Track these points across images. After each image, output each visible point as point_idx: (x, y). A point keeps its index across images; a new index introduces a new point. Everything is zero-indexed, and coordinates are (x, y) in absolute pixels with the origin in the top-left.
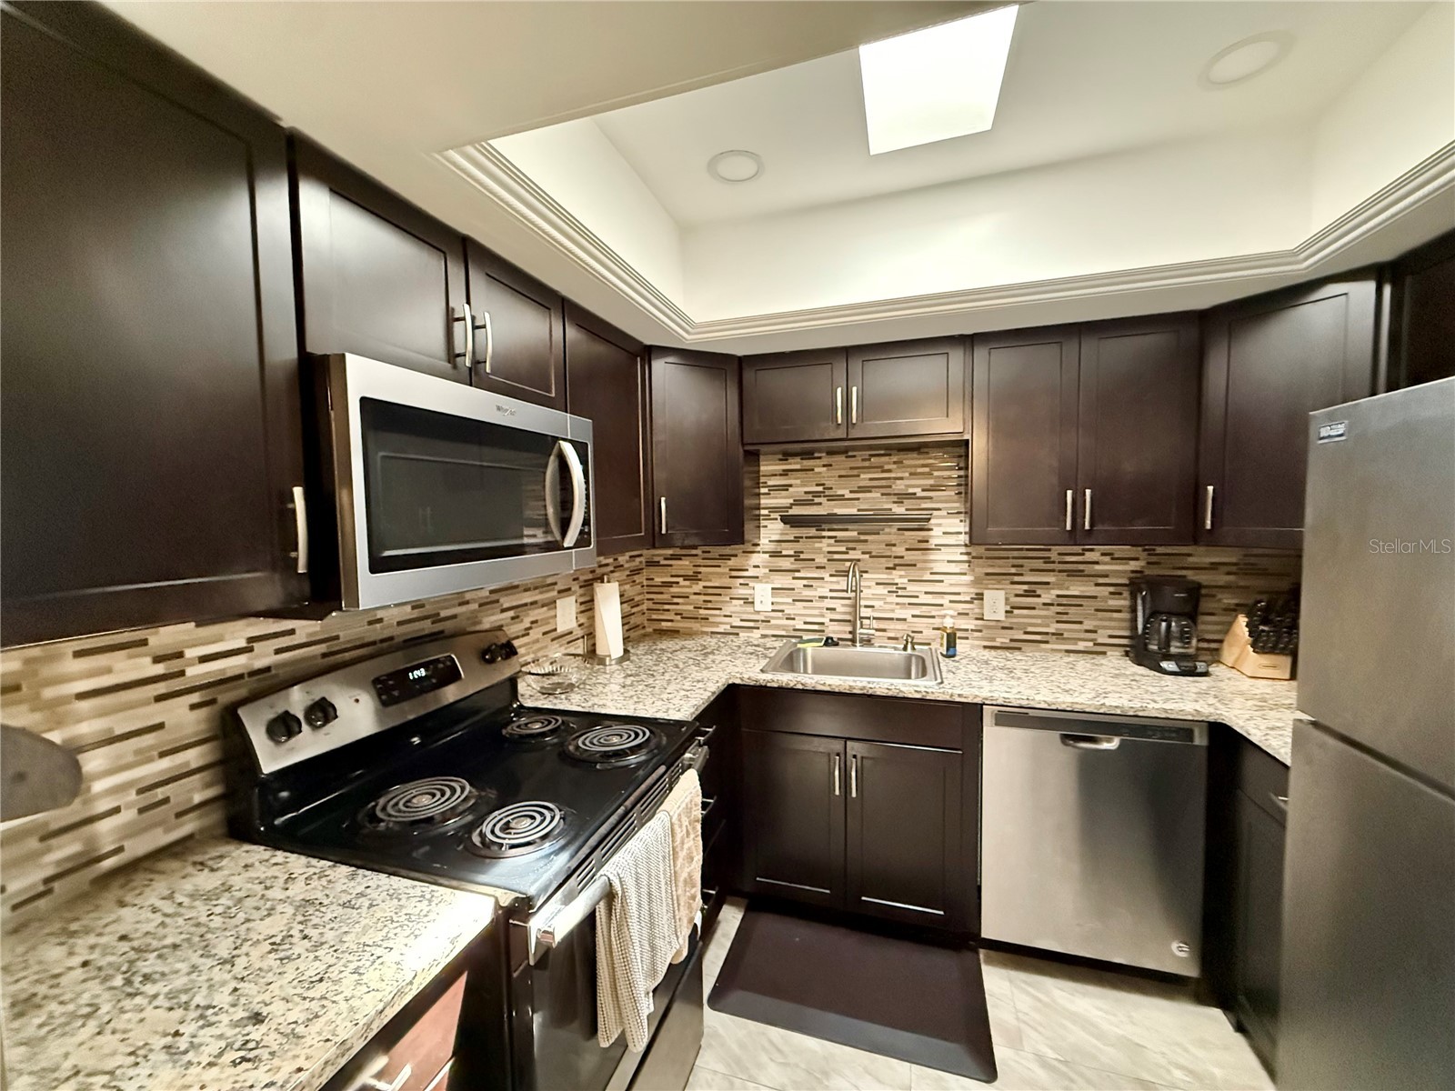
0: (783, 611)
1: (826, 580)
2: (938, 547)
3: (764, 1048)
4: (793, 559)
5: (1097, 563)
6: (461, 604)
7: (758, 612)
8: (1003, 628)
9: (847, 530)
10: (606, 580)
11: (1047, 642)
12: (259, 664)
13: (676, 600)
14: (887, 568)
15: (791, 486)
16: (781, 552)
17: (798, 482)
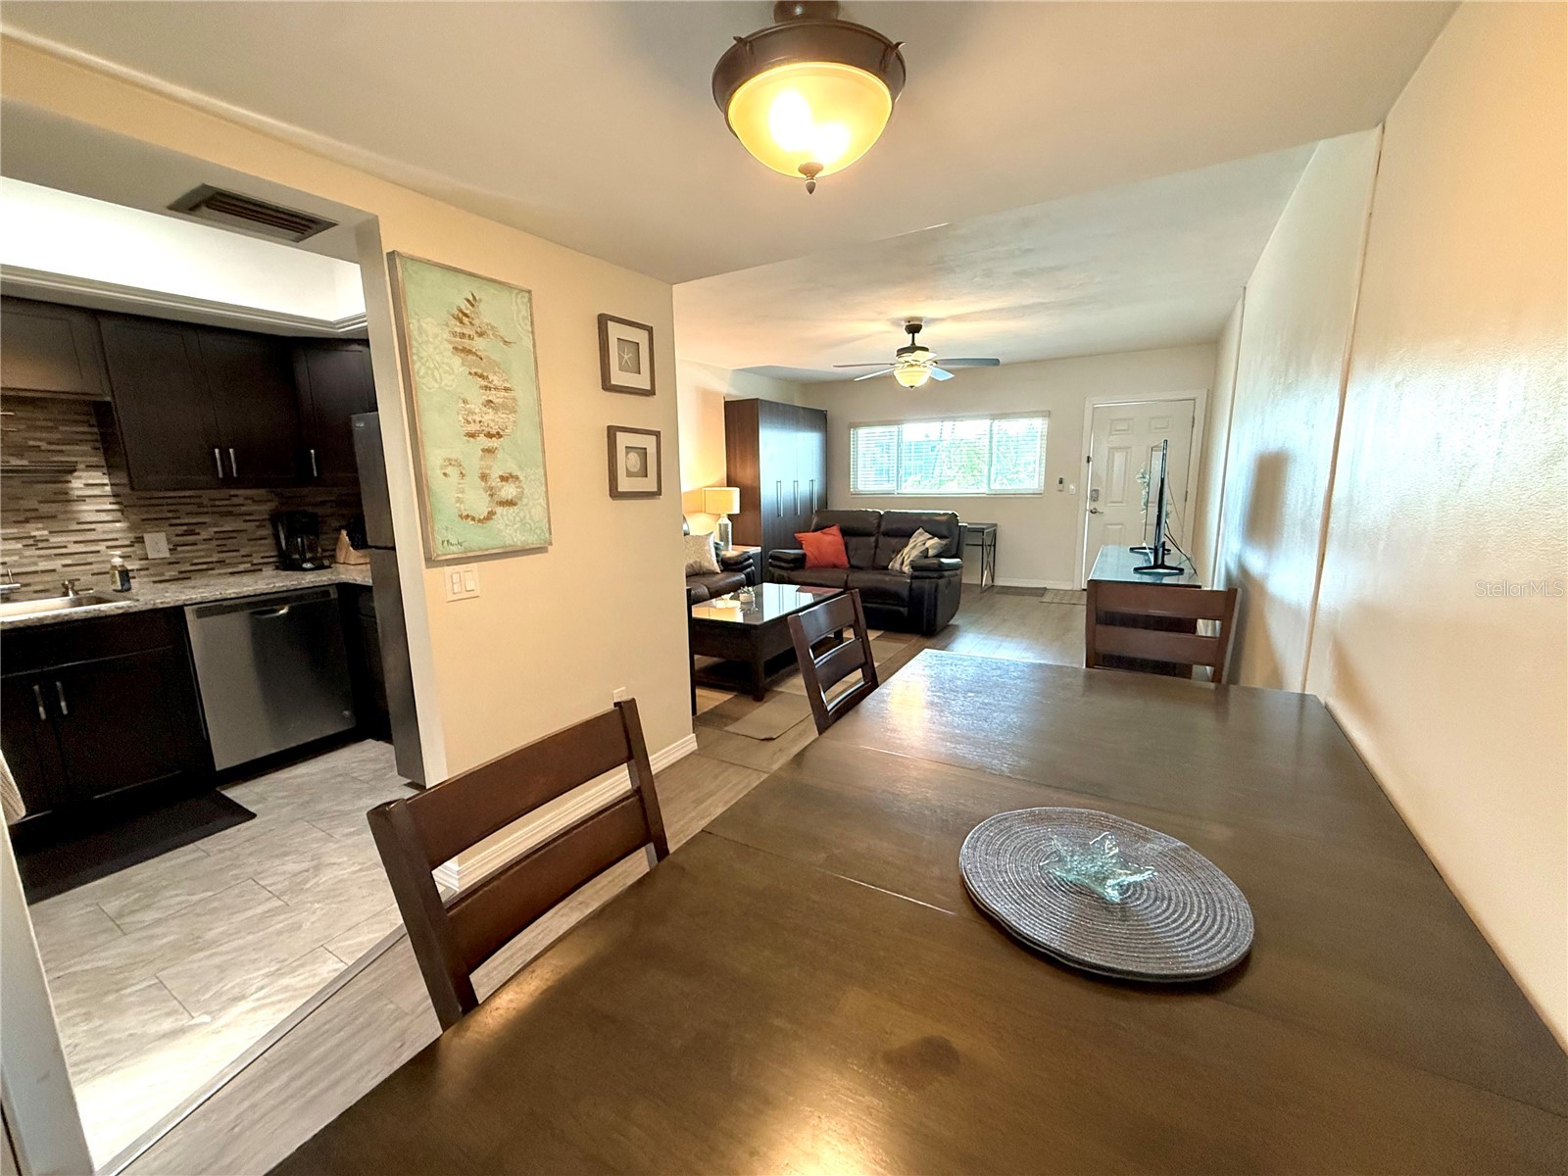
2: (82, 499)
8: (170, 563)
14: (16, 522)
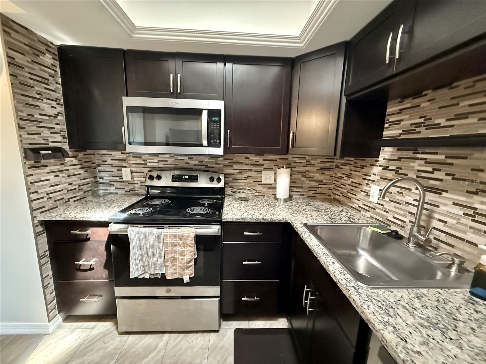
0: (383, 205)
4: (394, 172)
7: (371, 202)
9: (437, 154)
10: (285, 167)
13: (342, 186)
14: (468, 192)
15: (402, 120)
16: (388, 167)
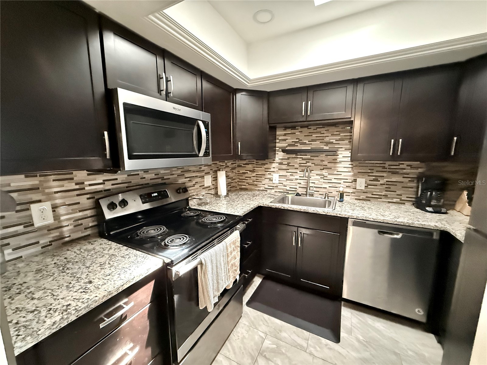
0: (282, 183)
1: (298, 173)
2: (340, 162)
3: (262, 320)
4: (287, 165)
5: (405, 169)
6: (171, 175)
7: (274, 183)
8: (363, 192)
9: (306, 155)
10: (221, 170)
11: (381, 198)
12: (107, 188)
13: (247, 179)
14: (320, 169)
15: (287, 139)
16: (283, 163)
17: (290, 138)
